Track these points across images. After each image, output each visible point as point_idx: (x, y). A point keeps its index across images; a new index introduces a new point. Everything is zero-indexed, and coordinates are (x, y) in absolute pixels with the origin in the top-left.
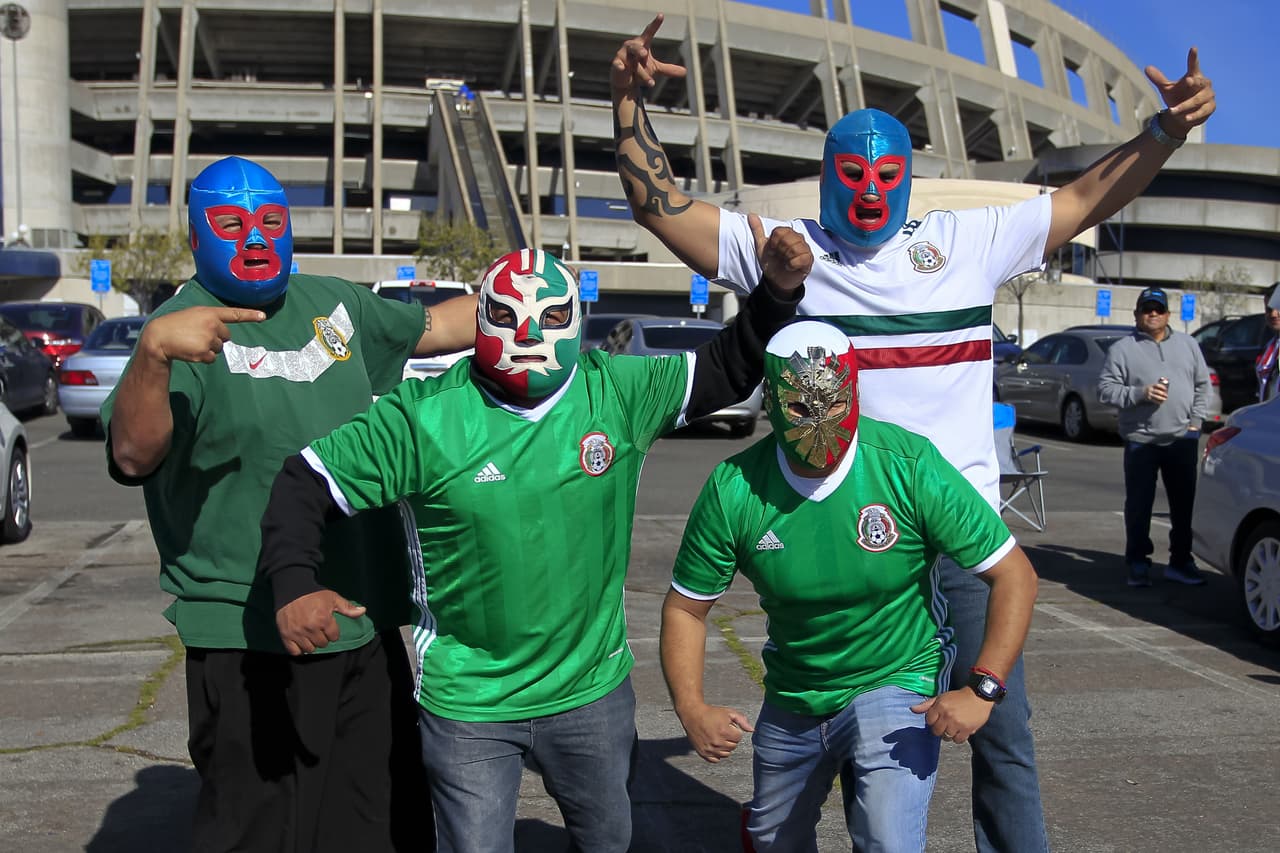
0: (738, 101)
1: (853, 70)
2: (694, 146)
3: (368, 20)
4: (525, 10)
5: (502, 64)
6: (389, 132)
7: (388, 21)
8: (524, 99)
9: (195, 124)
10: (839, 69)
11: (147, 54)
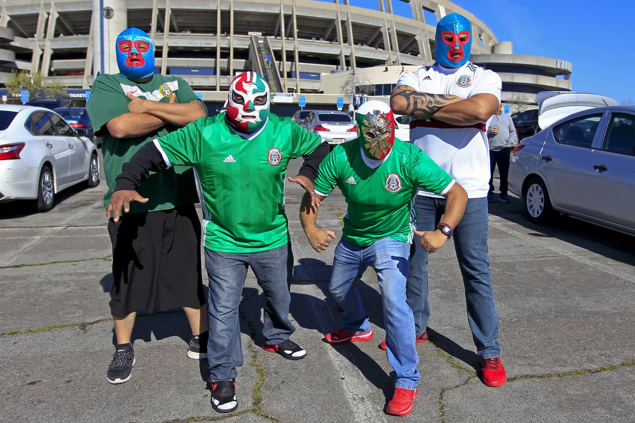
0: (354, 40)
1: (393, 29)
2: (340, 55)
3: (229, 12)
4: (282, 9)
5: (274, 27)
6: (236, 50)
7: (236, 13)
8: (282, 39)
9: (170, 47)
10: (389, 29)
11: (154, 24)
